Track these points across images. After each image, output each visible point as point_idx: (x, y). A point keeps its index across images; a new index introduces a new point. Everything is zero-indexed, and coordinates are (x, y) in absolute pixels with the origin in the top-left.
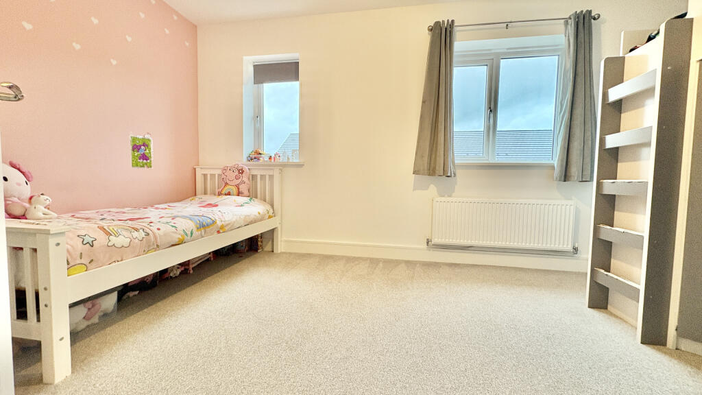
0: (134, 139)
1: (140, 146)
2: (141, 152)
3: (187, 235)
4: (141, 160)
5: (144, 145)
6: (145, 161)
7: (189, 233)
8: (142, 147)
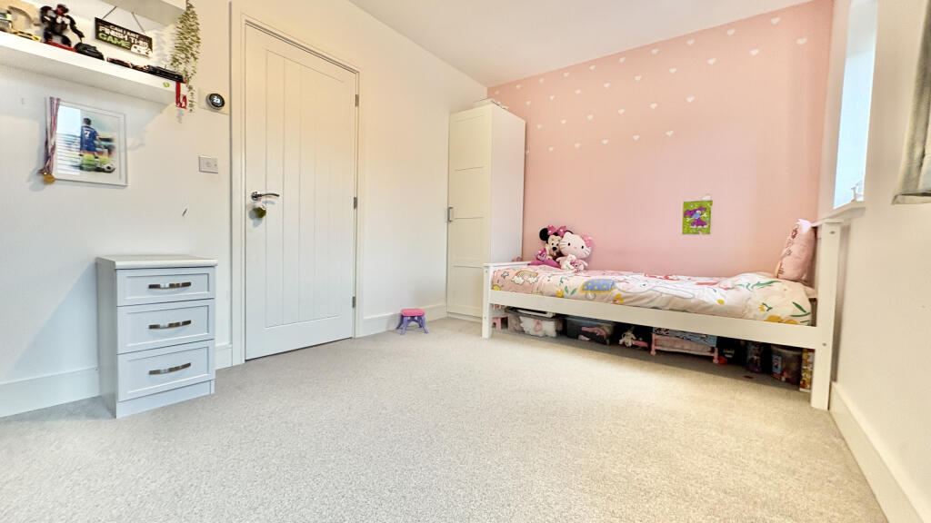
0: (686, 204)
1: (695, 211)
2: (695, 217)
3: (567, 291)
4: (695, 227)
5: (699, 209)
6: (700, 227)
7: (570, 291)
8: (698, 212)
